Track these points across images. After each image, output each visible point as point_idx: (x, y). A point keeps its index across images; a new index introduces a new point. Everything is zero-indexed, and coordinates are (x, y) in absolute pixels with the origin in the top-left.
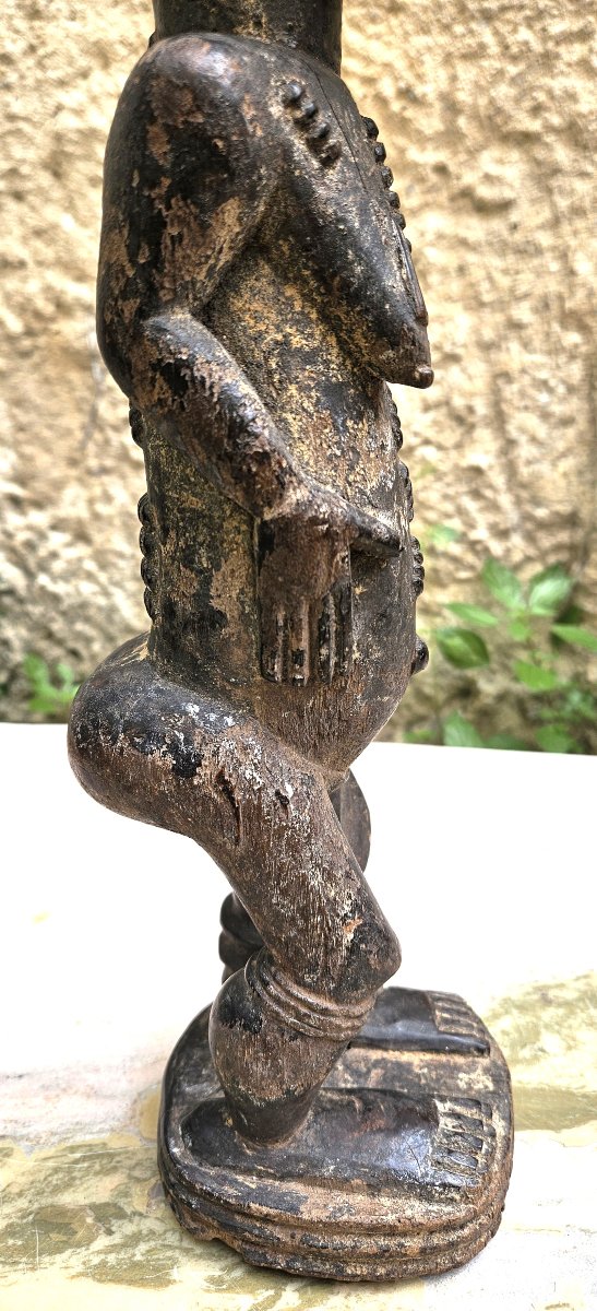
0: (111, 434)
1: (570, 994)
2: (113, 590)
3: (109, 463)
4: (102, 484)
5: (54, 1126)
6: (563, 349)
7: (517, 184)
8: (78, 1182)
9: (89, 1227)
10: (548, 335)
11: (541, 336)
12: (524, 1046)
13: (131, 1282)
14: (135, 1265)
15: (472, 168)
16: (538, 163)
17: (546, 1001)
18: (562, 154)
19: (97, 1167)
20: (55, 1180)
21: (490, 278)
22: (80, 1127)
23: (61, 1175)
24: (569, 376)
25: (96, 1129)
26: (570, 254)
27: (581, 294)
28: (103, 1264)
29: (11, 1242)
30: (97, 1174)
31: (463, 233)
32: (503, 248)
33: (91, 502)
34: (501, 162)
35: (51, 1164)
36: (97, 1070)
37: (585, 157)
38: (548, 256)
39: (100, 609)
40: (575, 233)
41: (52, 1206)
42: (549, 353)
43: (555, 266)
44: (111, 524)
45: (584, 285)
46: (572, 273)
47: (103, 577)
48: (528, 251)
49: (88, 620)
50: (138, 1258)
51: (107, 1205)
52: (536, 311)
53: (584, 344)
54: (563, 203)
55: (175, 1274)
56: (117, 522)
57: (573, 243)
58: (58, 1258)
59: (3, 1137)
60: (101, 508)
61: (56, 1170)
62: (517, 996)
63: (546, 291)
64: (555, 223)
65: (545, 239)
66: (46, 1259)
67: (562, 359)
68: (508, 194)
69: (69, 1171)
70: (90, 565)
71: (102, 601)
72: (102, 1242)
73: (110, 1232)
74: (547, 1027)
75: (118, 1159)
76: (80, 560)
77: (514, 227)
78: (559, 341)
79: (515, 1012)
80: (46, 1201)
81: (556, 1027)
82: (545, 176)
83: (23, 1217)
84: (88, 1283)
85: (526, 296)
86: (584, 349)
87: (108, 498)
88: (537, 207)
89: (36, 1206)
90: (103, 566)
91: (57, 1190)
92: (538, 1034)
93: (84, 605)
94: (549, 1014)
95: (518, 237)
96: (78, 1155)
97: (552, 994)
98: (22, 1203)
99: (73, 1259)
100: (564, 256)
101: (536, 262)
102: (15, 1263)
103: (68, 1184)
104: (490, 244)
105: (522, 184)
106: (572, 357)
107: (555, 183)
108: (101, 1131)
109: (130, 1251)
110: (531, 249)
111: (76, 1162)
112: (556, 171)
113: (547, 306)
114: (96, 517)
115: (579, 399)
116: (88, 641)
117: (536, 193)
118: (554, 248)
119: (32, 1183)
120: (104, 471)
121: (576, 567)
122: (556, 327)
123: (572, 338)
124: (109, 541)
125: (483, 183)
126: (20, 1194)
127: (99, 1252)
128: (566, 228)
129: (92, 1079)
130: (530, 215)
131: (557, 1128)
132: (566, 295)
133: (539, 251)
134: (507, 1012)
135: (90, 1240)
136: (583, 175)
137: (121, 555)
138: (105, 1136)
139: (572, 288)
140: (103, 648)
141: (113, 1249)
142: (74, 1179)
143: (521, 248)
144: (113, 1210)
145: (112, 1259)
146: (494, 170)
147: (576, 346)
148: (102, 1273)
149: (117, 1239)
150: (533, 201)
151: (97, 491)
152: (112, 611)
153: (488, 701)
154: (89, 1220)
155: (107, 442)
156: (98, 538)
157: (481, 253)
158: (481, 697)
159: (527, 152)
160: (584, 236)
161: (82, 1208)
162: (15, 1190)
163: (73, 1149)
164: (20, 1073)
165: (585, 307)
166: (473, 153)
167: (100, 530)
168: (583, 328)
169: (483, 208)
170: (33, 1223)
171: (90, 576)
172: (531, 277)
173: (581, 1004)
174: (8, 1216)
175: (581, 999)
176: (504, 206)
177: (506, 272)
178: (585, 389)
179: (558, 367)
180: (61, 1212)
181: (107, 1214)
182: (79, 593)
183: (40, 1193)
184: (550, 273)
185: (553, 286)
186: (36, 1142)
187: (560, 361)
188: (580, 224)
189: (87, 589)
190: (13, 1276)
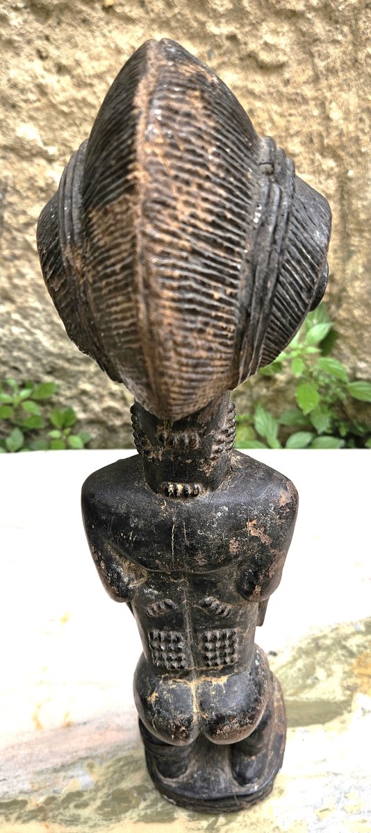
0: (16, 234)
1: (328, 642)
2: (33, 330)
3: (17, 252)
4: (15, 266)
5: (108, 748)
6: (323, 171)
7: (288, 50)
8: (126, 777)
9: (136, 798)
10: (313, 161)
11: (308, 162)
12: (308, 677)
13: (159, 821)
14: (158, 813)
15: (255, 36)
16: (303, 34)
17: (318, 648)
18: (320, 28)
19: (132, 768)
20: (116, 776)
21: (271, 120)
22: (119, 748)
23: (117, 774)
24: (328, 188)
25: (126, 748)
26: (327, 104)
27: (334, 134)
28: (146, 814)
29: (106, 810)
30: (132, 772)
31: (251, 86)
32: (280, 98)
33: (10, 278)
34: (275, 32)
35: (112, 769)
36: (118, 715)
37: (337, 29)
38: (312, 103)
39: (27, 342)
40: (330, 88)
41: (118, 790)
42: (314, 173)
43: (316, 112)
44: (26, 291)
45: (337, 128)
46: (328, 118)
47: (26, 323)
48: (297, 100)
49: (20, 349)
50: (159, 810)
51: (140, 786)
52: (303, 144)
53: (337, 166)
54: (321, 65)
55: (176, 815)
56: (30, 290)
57: (328, 95)
58: (128, 814)
59: (87, 758)
60: (17, 281)
61: (115, 772)
62: (304, 645)
63: (310, 130)
64: (316, 79)
65: (308, 91)
66: (123, 816)
67: (323, 178)
68: (282, 58)
69: (121, 772)
70: (16, 316)
71: (28, 338)
72: (143, 805)
73: (145, 800)
74: (319, 664)
75: (139, 763)
76: (9, 313)
77: (287, 82)
78: (320, 165)
79: (304, 656)
80: (115, 788)
81: (322, 664)
82: (307, 43)
83: (108, 797)
84: (142, 825)
85: (297, 133)
86: (336, 170)
87: (22, 276)
88: (303, 66)
89: (111, 791)
90: (25, 317)
91: (118, 782)
92: (314, 669)
93: (17, 341)
94: (320, 655)
95: (289, 90)
96: (122, 763)
97: (321, 642)
98: (105, 790)
99: (133, 814)
100: (322, 105)
101: (304, 107)
102: (111, 819)
103: (122, 778)
104: (271, 94)
105: (292, 49)
106: (329, 176)
107: (314, 49)
108: (129, 749)
109: (155, 807)
110: (299, 99)
111: (122, 767)
112: (316, 40)
113: (311, 141)
114: (15, 287)
115: (335, 202)
116: (24, 362)
117: (302, 56)
118: (315, 99)
119: (106, 779)
120: (15, 257)
121: (333, 308)
122: (318, 156)
123: (329, 163)
124: (27, 301)
125: (263, 49)
126: (103, 786)
127: (143, 809)
128: (324, 83)
129: (118, 721)
130: (298, 73)
131: (323, 723)
132: (324, 134)
133: (305, 101)
134: (300, 657)
135: (137, 805)
136: (335, 42)
137: (36, 310)
138: (131, 752)
139: (328, 129)
140: (33, 365)
141: (148, 807)
142: (124, 775)
143: (293, 97)
144: (143, 789)
145: (149, 811)
146: (271, 39)
147: (332, 169)
148: (146, 819)
149: (148, 802)
150: (300, 63)
151: (13, 271)
152: (36, 343)
153: (282, 385)
154: (135, 795)
155: (14, 239)
156: (19, 300)
157: (265, 101)
158: (278, 383)
159: (295, 24)
160: (336, 89)
161: (131, 789)
162: (101, 784)
163: (119, 760)
164: (84, 721)
165: (337, 144)
166: (255, 26)
167: (20, 295)
168: (336, 157)
169: (264, 68)
170: (113, 799)
171: (17, 323)
172: (300, 119)
173: (334, 648)
174: (101, 798)
175: (333, 645)
176: (279, 67)
177: (282, 115)
178: (338, 196)
179: (320, 182)
180: (122, 792)
181: (141, 791)
182: (12, 334)
183: (111, 784)
184: (313, 116)
185: (316, 127)
186: (102, 759)
187: (320, 179)
188: (333, 81)
189: (17, 331)
190: (112, 826)
